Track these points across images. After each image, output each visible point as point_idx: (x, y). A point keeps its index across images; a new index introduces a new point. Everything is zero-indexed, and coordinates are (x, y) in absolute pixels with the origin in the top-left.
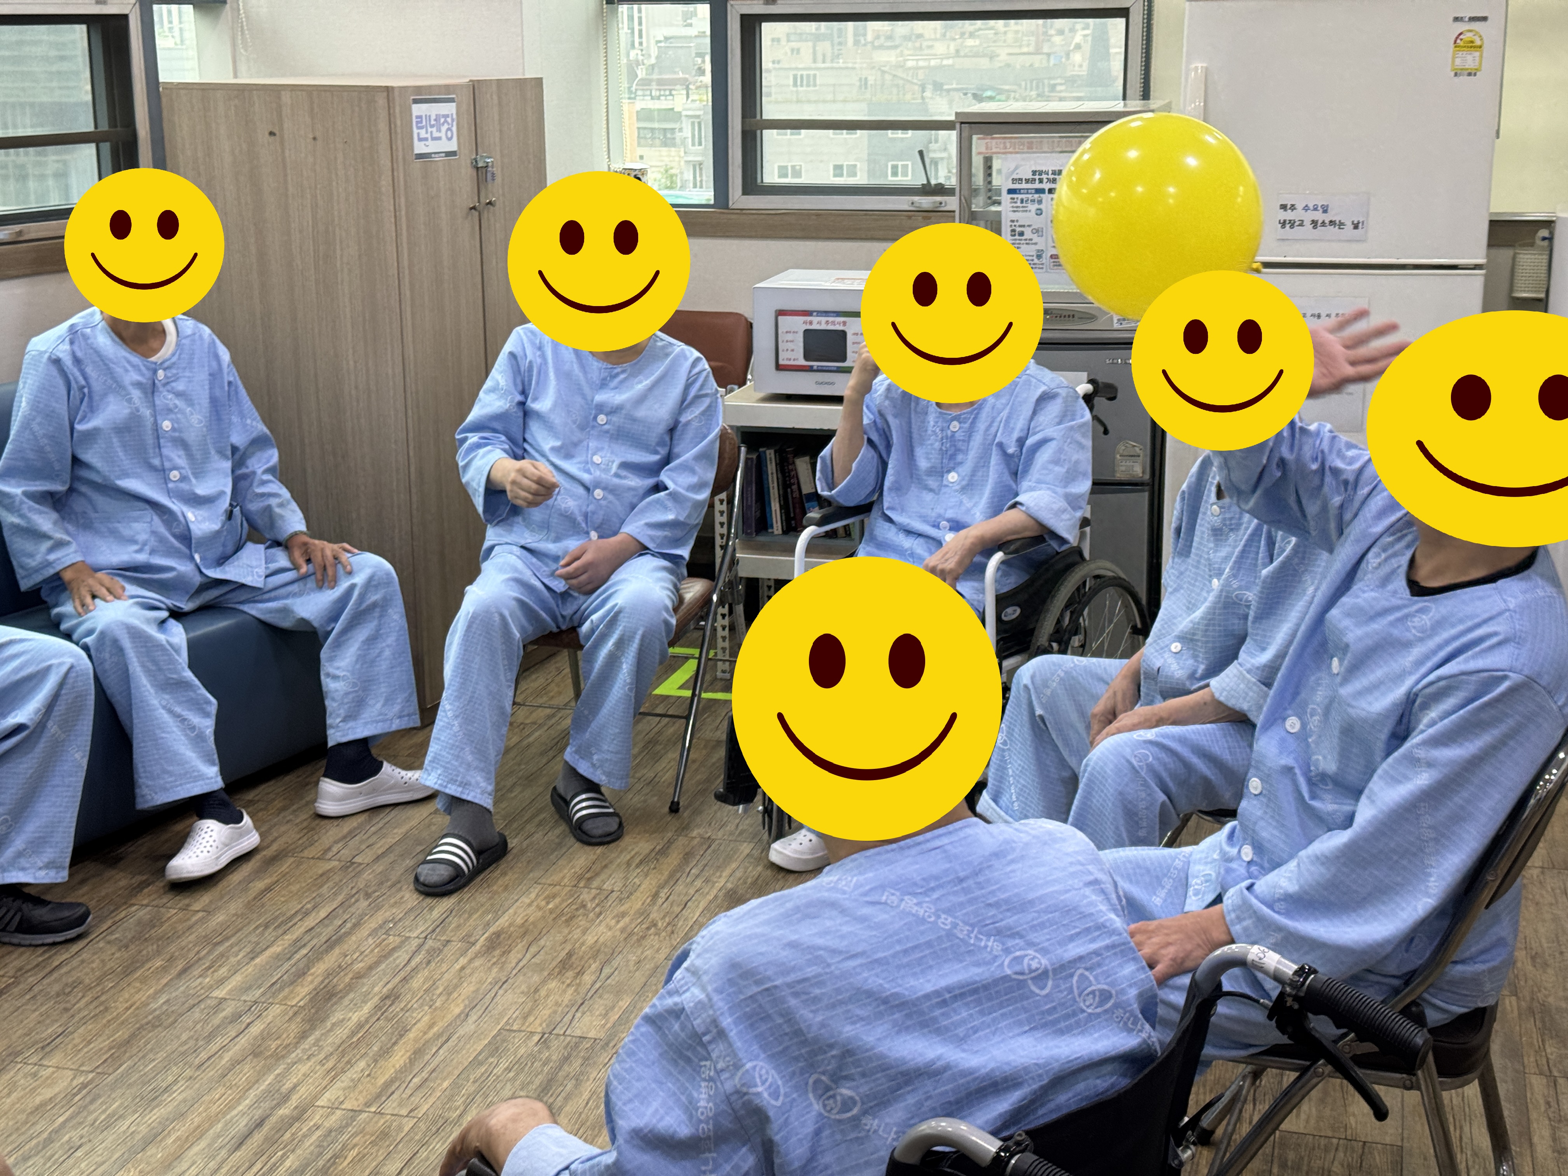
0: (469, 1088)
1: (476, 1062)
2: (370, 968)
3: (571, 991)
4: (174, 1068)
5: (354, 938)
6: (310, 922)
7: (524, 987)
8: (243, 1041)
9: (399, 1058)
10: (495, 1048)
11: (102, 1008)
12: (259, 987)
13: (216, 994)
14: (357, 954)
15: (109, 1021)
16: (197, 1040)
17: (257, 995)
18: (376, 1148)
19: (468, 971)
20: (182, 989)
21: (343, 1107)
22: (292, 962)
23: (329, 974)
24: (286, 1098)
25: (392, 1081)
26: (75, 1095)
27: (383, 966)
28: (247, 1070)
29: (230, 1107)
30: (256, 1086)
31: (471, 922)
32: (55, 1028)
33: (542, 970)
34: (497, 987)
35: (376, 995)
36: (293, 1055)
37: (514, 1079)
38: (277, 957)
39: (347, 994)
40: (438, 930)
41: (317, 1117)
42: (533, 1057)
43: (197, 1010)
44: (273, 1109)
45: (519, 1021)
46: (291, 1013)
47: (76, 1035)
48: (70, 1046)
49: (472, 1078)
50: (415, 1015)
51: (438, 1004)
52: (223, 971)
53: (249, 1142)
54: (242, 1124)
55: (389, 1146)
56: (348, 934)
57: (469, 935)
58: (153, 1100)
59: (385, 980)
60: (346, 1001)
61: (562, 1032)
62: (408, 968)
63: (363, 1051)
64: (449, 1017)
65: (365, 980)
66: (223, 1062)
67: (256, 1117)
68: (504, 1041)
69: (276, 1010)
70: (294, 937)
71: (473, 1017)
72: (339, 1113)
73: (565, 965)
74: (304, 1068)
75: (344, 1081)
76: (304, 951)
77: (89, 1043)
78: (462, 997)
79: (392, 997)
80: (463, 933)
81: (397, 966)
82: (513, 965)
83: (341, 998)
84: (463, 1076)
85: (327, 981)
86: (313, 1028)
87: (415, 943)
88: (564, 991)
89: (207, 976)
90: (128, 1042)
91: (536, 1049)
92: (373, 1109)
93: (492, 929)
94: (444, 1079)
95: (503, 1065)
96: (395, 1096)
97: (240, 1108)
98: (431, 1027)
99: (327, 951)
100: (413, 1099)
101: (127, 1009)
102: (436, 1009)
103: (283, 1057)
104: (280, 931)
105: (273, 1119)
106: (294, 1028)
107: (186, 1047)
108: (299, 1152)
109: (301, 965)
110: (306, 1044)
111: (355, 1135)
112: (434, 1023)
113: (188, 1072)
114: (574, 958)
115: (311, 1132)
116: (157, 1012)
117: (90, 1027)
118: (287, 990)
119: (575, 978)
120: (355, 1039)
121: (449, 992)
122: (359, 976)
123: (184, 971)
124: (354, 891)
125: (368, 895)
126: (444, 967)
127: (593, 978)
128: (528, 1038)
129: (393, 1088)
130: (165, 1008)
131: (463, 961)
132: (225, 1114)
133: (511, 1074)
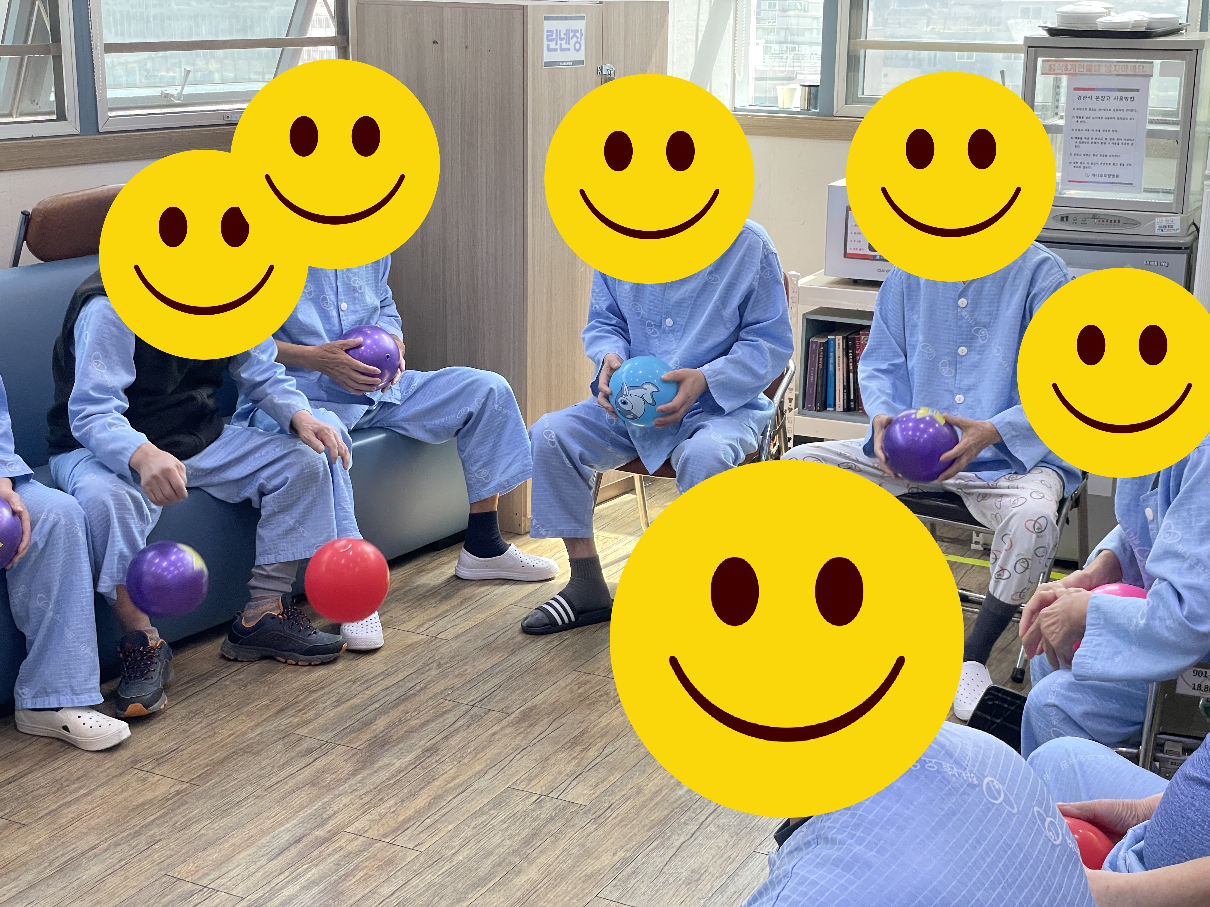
0: (469, 832)
1: (481, 812)
2: (423, 725)
3: (574, 763)
4: (249, 787)
5: (418, 699)
6: (389, 682)
7: (537, 756)
8: (307, 772)
9: (421, 801)
10: (498, 803)
11: (211, 733)
12: (333, 730)
13: (297, 732)
14: (416, 713)
15: (213, 744)
16: (273, 767)
17: (330, 736)
18: (380, 872)
19: (497, 737)
20: (276, 724)
21: (365, 835)
22: (365, 712)
23: (391, 726)
24: (324, 822)
25: (410, 819)
26: (169, 800)
27: (433, 724)
28: (303, 796)
29: (281, 824)
30: (306, 809)
31: (514, 697)
32: (171, 745)
33: (557, 743)
34: (516, 753)
35: (420, 747)
36: (341, 788)
37: (506, 829)
38: (354, 708)
39: (398, 743)
40: (484, 701)
41: (343, 841)
42: (526, 814)
43: (281, 742)
44: (312, 829)
45: (525, 783)
46: (350, 754)
47: (185, 752)
48: (178, 761)
49: (473, 823)
50: (445, 767)
51: (466, 761)
52: (310, 715)
53: (287, 853)
54: (286, 838)
55: (391, 871)
56: (414, 695)
57: (507, 707)
58: (225, 812)
59: (431, 736)
60: (396, 749)
61: (556, 797)
62: (452, 729)
63: (396, 792)
64: (471, 773)
65: (416, 734)
66: (287, 787)
67: (298, 835)
68: (508, 797)
69: (341, 749)
70: (373, 693)
71: (490, 775)
72: (361, 839)
73: (575, 741)
74: (345, 800)
75: (374, 814)
76: (377, 705)
77: (194, 759)
78: (487, 757)
79: (432, 750)
80: (502, 705)
81: (445, 726)
82: (535, 735)
83: (394, 746)
84: (466, 822)
85: (387, 731)
86: (363, 768)
87: (464, 708)
88: (569, 762)
89: (296, 717)
90: (222, 762)
91: (531, 807)
92: (388, 840)
93: (529, 705)
94: (451, 823)
95: (499, 818)
96: (408, 831)
97: (288, 826)
98: (454, 779)
99: (393, 707)
100: (421, 835)
101: (230, 736)
102: (462, 765)
103: (333, 789)
104: (364, 686)
105: (310, 838)
106: (349, 767)
107: (262, 772)
108: (321, 867)
109: (371, 716)
110: (353, 781)
111: (366, 860)
112: (457, 776)
113: (259, 792)
114: (586, 735)
115: (335, 851)
116: (251, 741)
117: (198, 747)
118: (353, 735)
119: (582, 752)
120: (392, 781)
121: (477, 752)
122: (412, 731)
123: (282, 710)
124: (430, 661)
125: (439, 666)
126: (481, 730)
127: (596, 754)
128: (528, 798)
129: (410, 824)
130: (257, 738)
131: (496, 728)
132: (275, 829)
133: (506, 825)
